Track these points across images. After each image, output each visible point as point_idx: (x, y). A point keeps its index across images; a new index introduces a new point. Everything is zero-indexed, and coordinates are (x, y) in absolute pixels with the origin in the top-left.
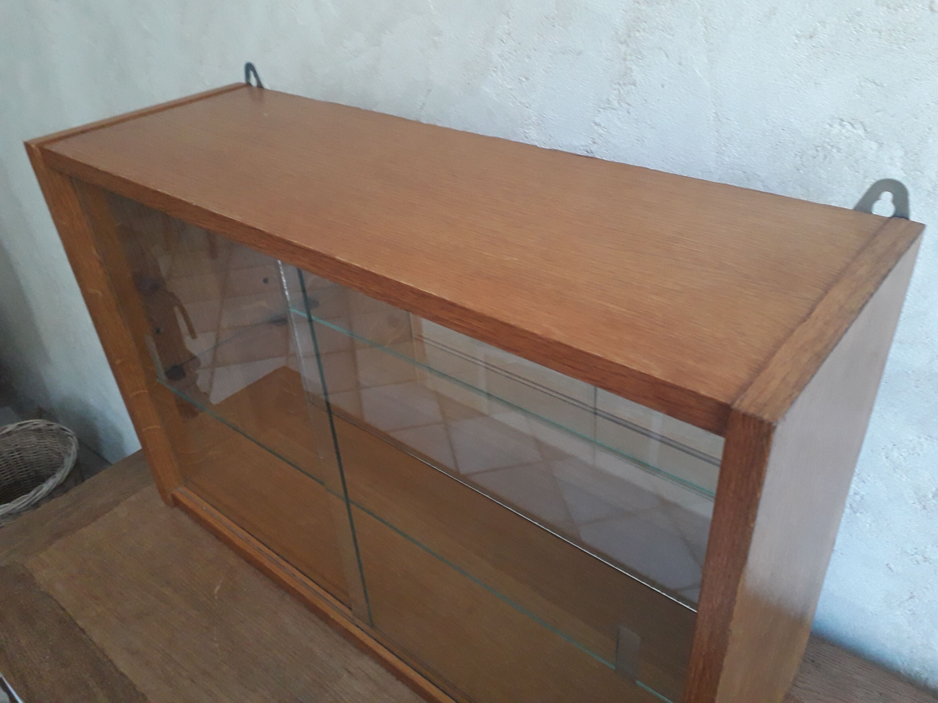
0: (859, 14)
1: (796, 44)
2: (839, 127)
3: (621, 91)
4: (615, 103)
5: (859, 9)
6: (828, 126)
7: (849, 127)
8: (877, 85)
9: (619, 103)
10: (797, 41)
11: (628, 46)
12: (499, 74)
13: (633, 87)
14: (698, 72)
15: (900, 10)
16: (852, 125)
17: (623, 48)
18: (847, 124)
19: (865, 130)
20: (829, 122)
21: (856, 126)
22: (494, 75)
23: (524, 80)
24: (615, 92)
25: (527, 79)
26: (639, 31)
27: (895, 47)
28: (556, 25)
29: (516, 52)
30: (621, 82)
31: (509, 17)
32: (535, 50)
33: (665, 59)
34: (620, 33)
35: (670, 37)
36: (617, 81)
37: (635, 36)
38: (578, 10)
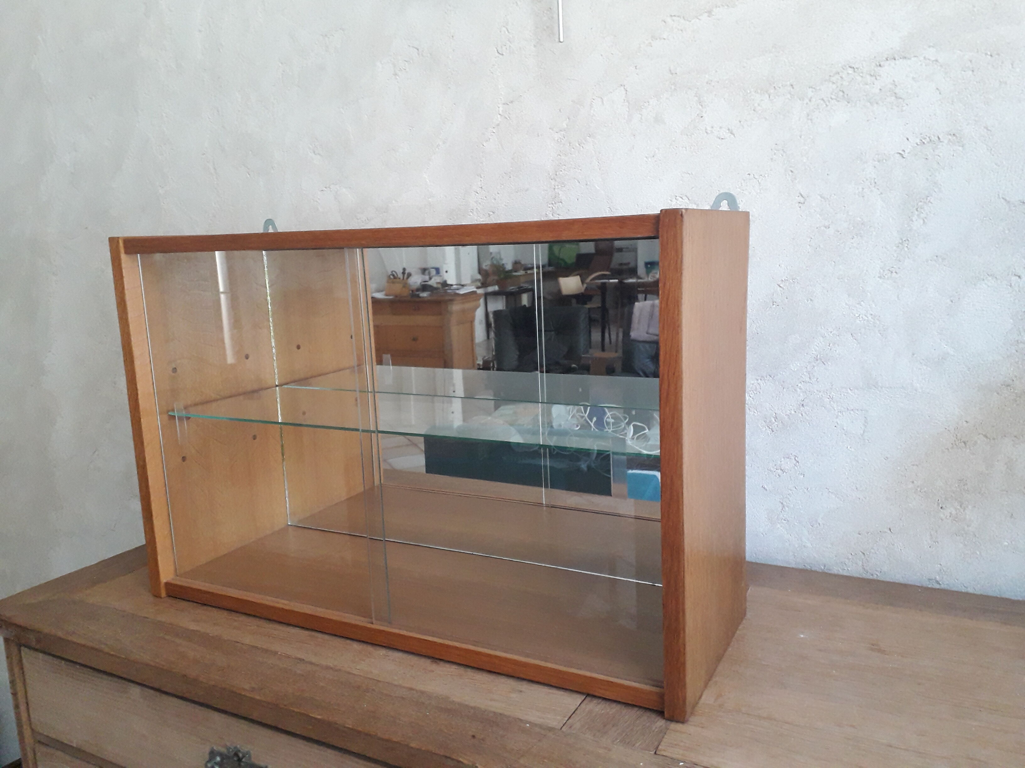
0: (674, 141)
1: (646, 161)
2: (676, 201)
3: (554, 207)
5: (674, 139)
6: (670, 201)
7: (680, 199)
8: (689, 174)
9: (553, 215)
10: (647, 160)
11: (555, 180)
12: (475, 213)
13: (560, 204)
14: (597, 187)
15: (693, 136)
16: (682, 198)
17: (553, 182)
18: (678, 198)
19: (689, 199)
20: (670, 198)
21: (683, 198)
22: (472, 214)
23: (491, 213)
24: (549, 209)
25: (493, 213)
26: (561, 171)
27: (694, 154)
28: (512, 176)
29: (486, 197)
30: (553, 202)
31: (481, 177)
32: (498, 193)
33: (578, 184)
34: (551, 174)
35: (580, 171)
36: (550, 202)
37: (559, 174)
38: (525, 165)
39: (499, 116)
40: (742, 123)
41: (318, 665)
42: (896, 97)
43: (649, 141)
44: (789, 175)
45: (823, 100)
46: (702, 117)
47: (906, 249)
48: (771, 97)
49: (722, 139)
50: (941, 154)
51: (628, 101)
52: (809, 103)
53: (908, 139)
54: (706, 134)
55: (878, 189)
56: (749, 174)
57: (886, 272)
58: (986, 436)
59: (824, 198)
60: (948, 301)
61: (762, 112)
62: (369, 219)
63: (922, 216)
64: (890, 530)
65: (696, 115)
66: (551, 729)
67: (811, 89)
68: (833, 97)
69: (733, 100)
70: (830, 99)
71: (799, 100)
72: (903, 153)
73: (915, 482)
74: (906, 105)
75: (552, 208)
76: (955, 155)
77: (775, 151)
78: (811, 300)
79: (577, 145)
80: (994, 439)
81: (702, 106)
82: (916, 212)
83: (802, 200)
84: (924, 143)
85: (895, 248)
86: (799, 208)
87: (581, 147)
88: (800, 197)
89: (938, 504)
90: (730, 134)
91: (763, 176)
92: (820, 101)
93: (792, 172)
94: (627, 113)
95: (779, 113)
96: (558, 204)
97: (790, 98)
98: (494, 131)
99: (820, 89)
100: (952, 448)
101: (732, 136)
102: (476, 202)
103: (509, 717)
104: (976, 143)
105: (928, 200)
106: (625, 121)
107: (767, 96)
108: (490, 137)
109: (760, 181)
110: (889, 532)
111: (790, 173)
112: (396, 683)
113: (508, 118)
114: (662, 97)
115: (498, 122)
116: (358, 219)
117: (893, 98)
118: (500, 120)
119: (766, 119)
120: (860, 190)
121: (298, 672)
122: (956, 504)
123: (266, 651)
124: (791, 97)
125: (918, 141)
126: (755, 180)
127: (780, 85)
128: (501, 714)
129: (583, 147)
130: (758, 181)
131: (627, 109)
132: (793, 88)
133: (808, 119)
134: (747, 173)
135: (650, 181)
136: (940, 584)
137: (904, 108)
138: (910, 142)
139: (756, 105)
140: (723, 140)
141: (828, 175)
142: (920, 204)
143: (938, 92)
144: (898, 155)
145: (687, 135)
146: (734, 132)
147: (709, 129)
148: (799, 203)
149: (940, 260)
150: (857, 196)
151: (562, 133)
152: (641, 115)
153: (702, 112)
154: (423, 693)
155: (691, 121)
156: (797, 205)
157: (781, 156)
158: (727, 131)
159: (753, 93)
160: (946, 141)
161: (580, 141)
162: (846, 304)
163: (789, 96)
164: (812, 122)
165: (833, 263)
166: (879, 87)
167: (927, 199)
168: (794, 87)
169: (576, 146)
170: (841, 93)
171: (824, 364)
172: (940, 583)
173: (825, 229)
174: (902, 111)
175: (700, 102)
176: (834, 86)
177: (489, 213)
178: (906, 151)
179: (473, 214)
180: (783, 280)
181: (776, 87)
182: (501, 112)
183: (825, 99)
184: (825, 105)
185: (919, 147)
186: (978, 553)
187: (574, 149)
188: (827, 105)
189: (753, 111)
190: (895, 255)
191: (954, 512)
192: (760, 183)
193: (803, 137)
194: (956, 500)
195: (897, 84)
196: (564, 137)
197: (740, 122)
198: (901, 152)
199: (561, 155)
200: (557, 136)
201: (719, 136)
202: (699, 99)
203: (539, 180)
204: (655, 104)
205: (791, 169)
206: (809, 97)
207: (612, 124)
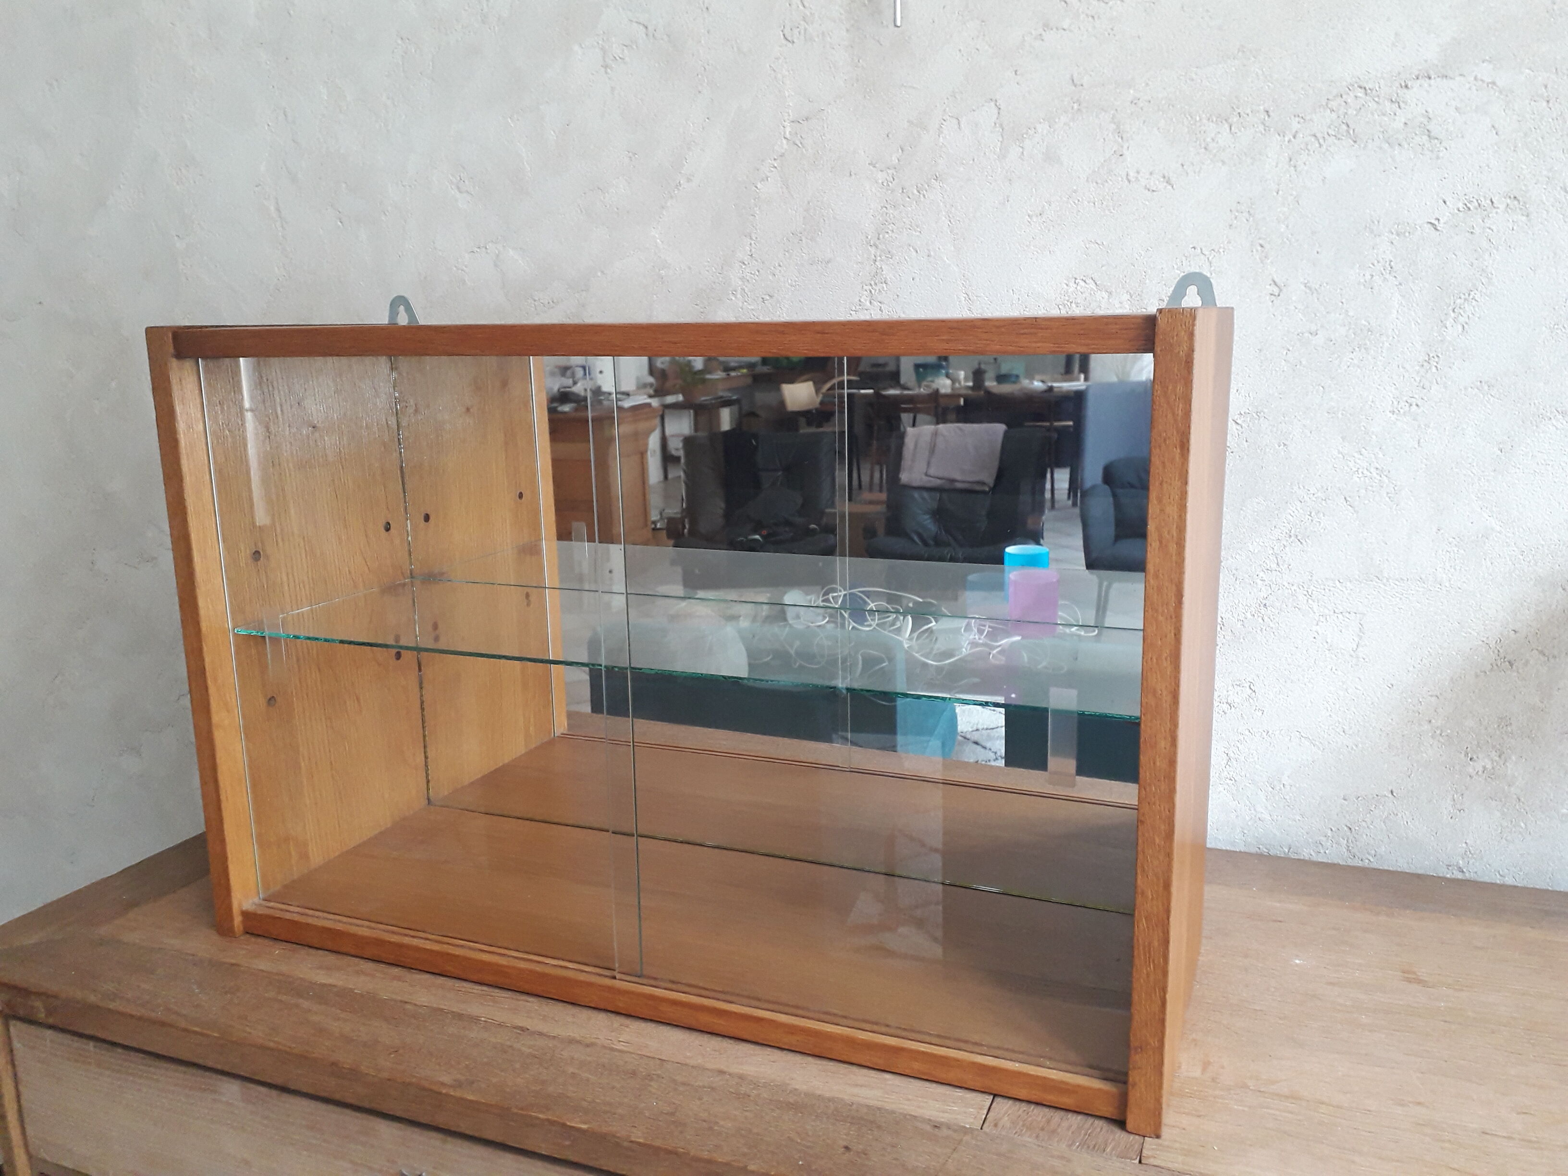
0: (1075, 191)
2: (1075, 286)
3: (873, 291)
4: (868, 303)
5: (1075, 188)
6: (1065, 286)
8: (1098, 244)
9: (871, 302)
10: (1029, 220)
11: (877, 247)
13: (884, 285)
14: (945, 259)
15: (1106, 184)
17: (873, 250)
18: (1080, 281)
20: (1065, 282)
21: (1087, 281)
22: (733, 299)
24: (865, 293)
25: (771, 296)
26: (887, 232)
27: (1107, 212)
28: (803, 239)
29: (758, 271)
30: (873, 283)
31: (751, 238)
32: (780, 266)
33: (914, 253)
34: (869, 237)
35: (918, 234)
36: (868, 282)
37: (884, 237)
38: (827, 222)
39: (785, 141)
40: (1185, 167)
41: (554, 1037)
42: (1429, 136)
43: (1034, 190)
44: (1257, 251)
45: (1315, 136)
46: (1121, 155)
47: (1434, 370)
48: (1233, 128)
49: (1153, 191)
50: (1493, 227)
51: (1001, 125)
52: (1293, 139)
53: (1445, 202)
54: (1127, 183)
55: (1395, 277)
56: (1194, 248)
57: (1402, 404)
58: (1542, 653)
59: (1310, 289)
60: (1496, 449)
61: (1217, 152)
62: (555, 301)
63: (1462, 320)
64: (1392, 792)
65: (1113, 152)
66: (965, 1131)
67: (1297, 119)
68: (1331, 132)
69: (1172, 131)
70: (1326, 136)
71: (1277, 136)
72: (1436, 222)
73: (1433, 721)
74: (1445, 150)
75: (871, 292)
76: (1515, 228)
77: (1237, 214)
78: (1285, 445)
79: (915, 192)
80: (1554, 657)
81: (1122, 138)
82: (1453, 315)
83: (1276, 291)
84: (1469, 209)
85: (1417, 368)
86: (1271, 303)
87: (922, 196)
88: (1273, 285)
89: (1467, 754)
90: (1165, 184)
91: (1216, 250)
92: (1310, 137)
93: (1262, 246)
94: (999, 143)
95: (1245, 154)
96: (879, 286)
97: (1263, 132)
98: (776, 165)
99: (1311, 120)
100: (1492, 670)
101: (1169, 187)
102: (742, 279)
103: (893, 1112)
104: (1548, 212)
105: (1471, 297)
106: (996, 157)
107: (1226, 126)
108: (768, 174)
109: (1210, 259)
110: (1390, 795)
111: (1259, 248)
112: (692, 1062)
113: (800, 145)
114: (1057, 120)
115: (783, 151)
116: (535, 301)
117: (1425, 138)
118: (785, 146)
119: (1223, 163)
120: (1368, 277)
121: (527, 1050)
122: (1494, 755)
123: (460, 1016)
124: (1265, 130)
125: (1461, 206)
126: (1202, 257)
127: (1249, 111)
128: (879, 1109)
129: (924, 196)
130: (1208, 259)
131: (1001, 139)
132: (1269, 116)
133: (1290, 166)
134: (1191, 246)
135: (1035, 253)
136: (1463, 872)
137: (1441, 155)
138: (1448, 207)
139: (1209, 140)
140: (1155, 193)
141: (1318, 253)
142: (1458, 301)
143: (1494, 132)
144: (1429, 225)
145: (1097, 183)
146: (1173, 180)
147: (1132, 174)
148: (1271, 295)
149: (1486, 388)
150: (1362, 287)
151: (890, 171)
152: (1022, 148)
153: (1122, 147)
154: (741, 1077)
155: (1104, 161)
156: (1268, 298)
157: (1245, 220)
158: (1162, 180)
159: (1205, 121)
160: (1502, 207)
161: (919, 185)
162: (1339, 452)
163: (1261, 128)
164: (1296, 171)
165: (1322, 388)
166: (1403, 120)
167: (1469, 295)
168: (1271, 114)
169: (913, 194)
170: (1344, 127)
171: (1301, 543)
172: (1465, 870)
173: (1310, 335)
174: (1438, 158)
175: (1119, 133)
176: (1334, 115)
177: (763, 296)
178: (1442, 221)
179: (736, 297)
180: (1242, 413)
181: (1242, 114)
182: (788, 135)
183: (1318, 135)
184: (1317, 145)
185: (1461, 214)
186: (1522, 825)
187: (909, 197)
188: (1320, 145)
189: (1203, 150)
190: (1418, 379)
191: (1489, 766)
192: (1211, 263)
193: (1280, 192)
194: (1494, 747)
195: (1431, 116)
196: (894, 179)
197: (1183, 165)
198: (1433, 221)
199: (888, 206)
200: (881, 177)
201: (1148, 186)
202: (1118, 127)
203: (850, 246)
204: (1045, 132)
205: (1261, 242)
206: (1294, 131)
207: (973, 160)
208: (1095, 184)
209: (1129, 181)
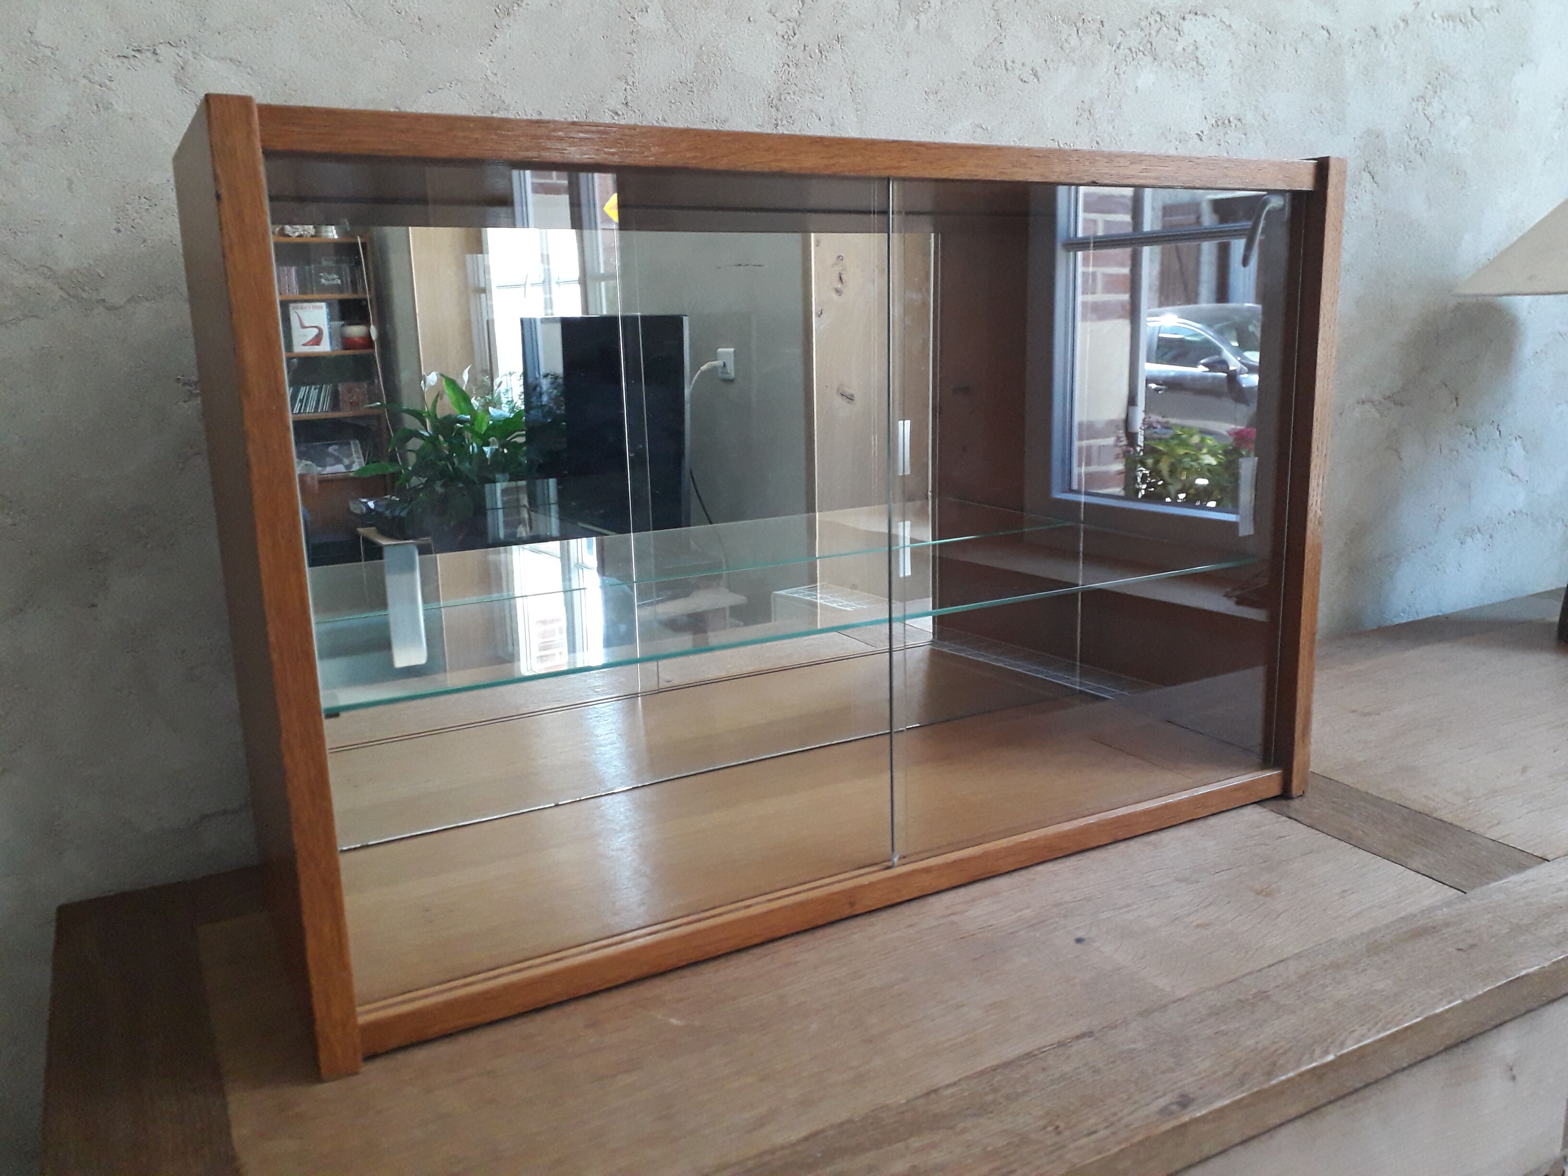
0: (964, 73)
5: (964, 70)
10: (927, 97)
11: (776, 110)
15: (989, 70)
17: (773, 112)
27: (990, 98)
28: (695, 89)
33: (817, 120)
34: (770, 97)
35: (820, 99)
37: (785, 99)
38: (723, 73)
40: (1047, 63)
42: (1197, 62)
43: (929, 66)
44: (1094, 147)
45: (1130, 49)
46: (1000, 43)
48: (1079, 32)
49: (1025, 82)
52: (1117, 50)
53: (1205, 118)
54: (1005, 71)
56: (1053, 140)
61: (1069, 52)
65: (994, 39)
67: (1121, 32)
68: (1141, 48)
69: (1037, 26)
70: (1138, 51)
71: (1108, 45)
72: (1202, 134)
74: (1206, 76)
76: (1240, 144)
77: (1081, 112)
79: (817, 51)
81: (1000, 26)
84: (1218, 125)
87: (824, 57)
90: (1033, 77)
92: (1128, 50)
94: (897, 12)
95: (1088, 57)
97: (1099, 40)
99: (1129, 35)
101: (1036, 80)
104: (1256, 133)
106: (894, 26)
107: (1075, 29)
117: (1195, 63)
119: (1074, 63)
124: (1100, 38)
125: (1214, 122)
127: (1090, 19)
129: (826, 57)
131: (898, 8)
132: (1103, 26)
133: (1115, 74)
137: (1204, 78)
138: (1207, 122)
139: (1063, 39)
140: (1026, 84)
143: (1231, 66)
144: (1197, 136)
145: (982, 67)
146: (1039, 73)
147: (1009, 63)
151: (791, 24)
152: (918, 21)
153: (1001, 35)
155: (987, 47)
157: (1086, 119)
158: (1031, 72)
159: (1060, 22)
160: (1234, 127)
161: (821, 44)
163: (1098, 36)
164: (1119, 78)
166: (1183, 46)
168: (1105, 24)
169: (815, 53)
170: (1149, 46)
174: (1202, 80)
175: (998, 21)
176: (1143, 34)
178: (1205, 133)
181: (1085, 20)
183: (1133, 50)
185: (1214, 129)
187: (811, 57)
188: (1133, 59)
189: (1060, 49)
193: (1109, 96)
195: (1198, 45)
196: (795, 34)
197: (1046, 61)
198: (1199, 133)
199: (791, 64)
200: (781, 28)
201: (1022, 76)
202: (997, 15)
203: (751, 105)
204: (937, 8)
205: (1098, 139)
206: (1118, 42)
207: (873, 25)
208: (980, 68)
209: (1007, 70)
